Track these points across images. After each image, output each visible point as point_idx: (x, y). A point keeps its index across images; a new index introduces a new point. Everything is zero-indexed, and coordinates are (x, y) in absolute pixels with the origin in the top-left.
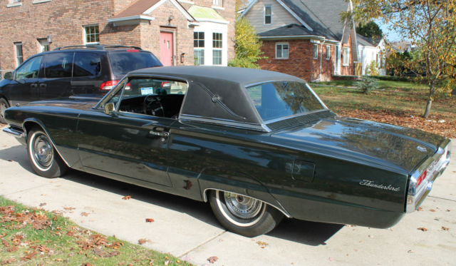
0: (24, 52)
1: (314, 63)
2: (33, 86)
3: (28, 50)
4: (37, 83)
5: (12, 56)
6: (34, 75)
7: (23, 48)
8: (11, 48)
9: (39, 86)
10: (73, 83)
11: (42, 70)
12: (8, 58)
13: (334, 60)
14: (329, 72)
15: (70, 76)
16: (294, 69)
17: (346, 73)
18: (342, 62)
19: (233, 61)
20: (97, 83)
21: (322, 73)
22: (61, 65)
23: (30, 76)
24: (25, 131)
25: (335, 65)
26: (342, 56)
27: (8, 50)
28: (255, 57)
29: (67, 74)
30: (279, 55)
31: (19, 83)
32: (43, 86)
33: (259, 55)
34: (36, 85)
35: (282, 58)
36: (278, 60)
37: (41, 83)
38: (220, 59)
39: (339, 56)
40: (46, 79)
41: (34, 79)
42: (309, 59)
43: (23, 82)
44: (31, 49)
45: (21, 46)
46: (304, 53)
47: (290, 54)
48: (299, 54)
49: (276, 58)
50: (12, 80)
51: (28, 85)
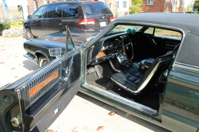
0: (38, 4)
1: (165, 6)
2: (42, 22)
3: (40, 3)
4: (44, 20)
5: (33, 6)
6: (42, 16)
7: (38, 3)
8: (33, 3)
9: (45, 22)
10: (63, 21)
11: (46, 13)
12: (32, 7)
13: (173, 5)
14: (171, 10)
15: (61, 17)
16: (155, 9)
17: (178, 11)
18: (176, 6)
19: (131, 6)
20: (77, 21)
21: (168, 11)
22: (55, 11)
23: (40, 17)
24: (37, 57)
25: (173, 7)
26: (176, 3)
27: (32, 4)
28: (140, 4)
29: (59, 15)
30: (149, 3)
31: (35, 20)
32: (47, 23)
33: (142, 3)
34: (43, 22)
35: (150, 4)
36: (148, 5)
37: (46, 20)
38: (126, 5)
39: (175, 3)
40: (48, 19)
41: (42, 19)
42: (163, 5)
43: (37, 20)
44: (41, 3)
45: (37, 2)
46: (161, 2)
47: (154, 3)
48: (158, 2)
49: (148, 4)
50: (31, 19)
51: (39, 21)
